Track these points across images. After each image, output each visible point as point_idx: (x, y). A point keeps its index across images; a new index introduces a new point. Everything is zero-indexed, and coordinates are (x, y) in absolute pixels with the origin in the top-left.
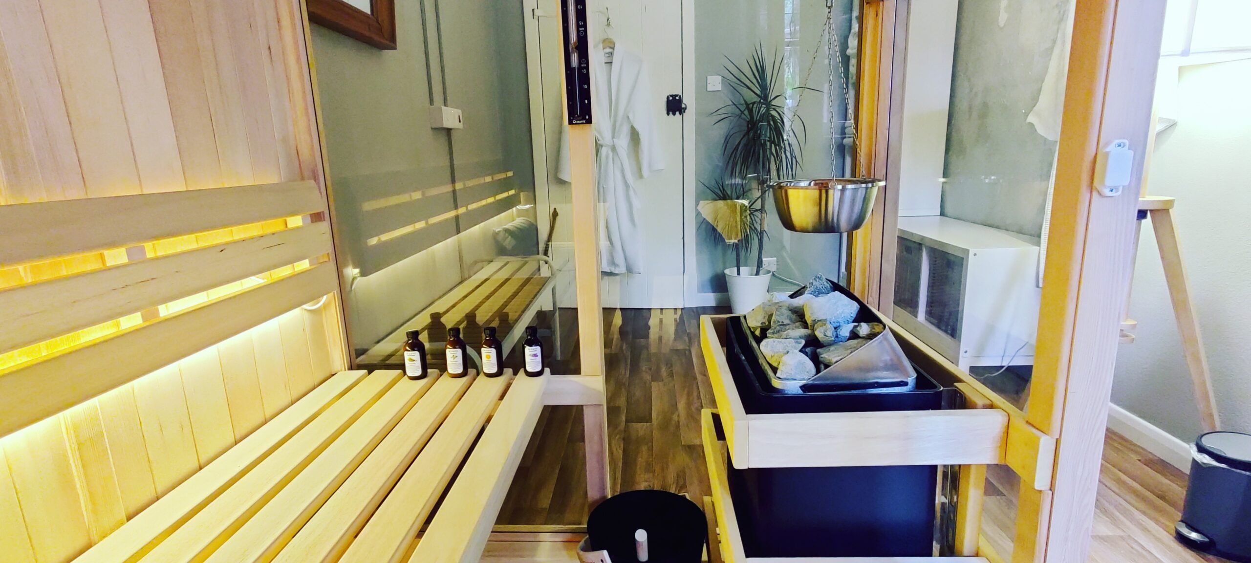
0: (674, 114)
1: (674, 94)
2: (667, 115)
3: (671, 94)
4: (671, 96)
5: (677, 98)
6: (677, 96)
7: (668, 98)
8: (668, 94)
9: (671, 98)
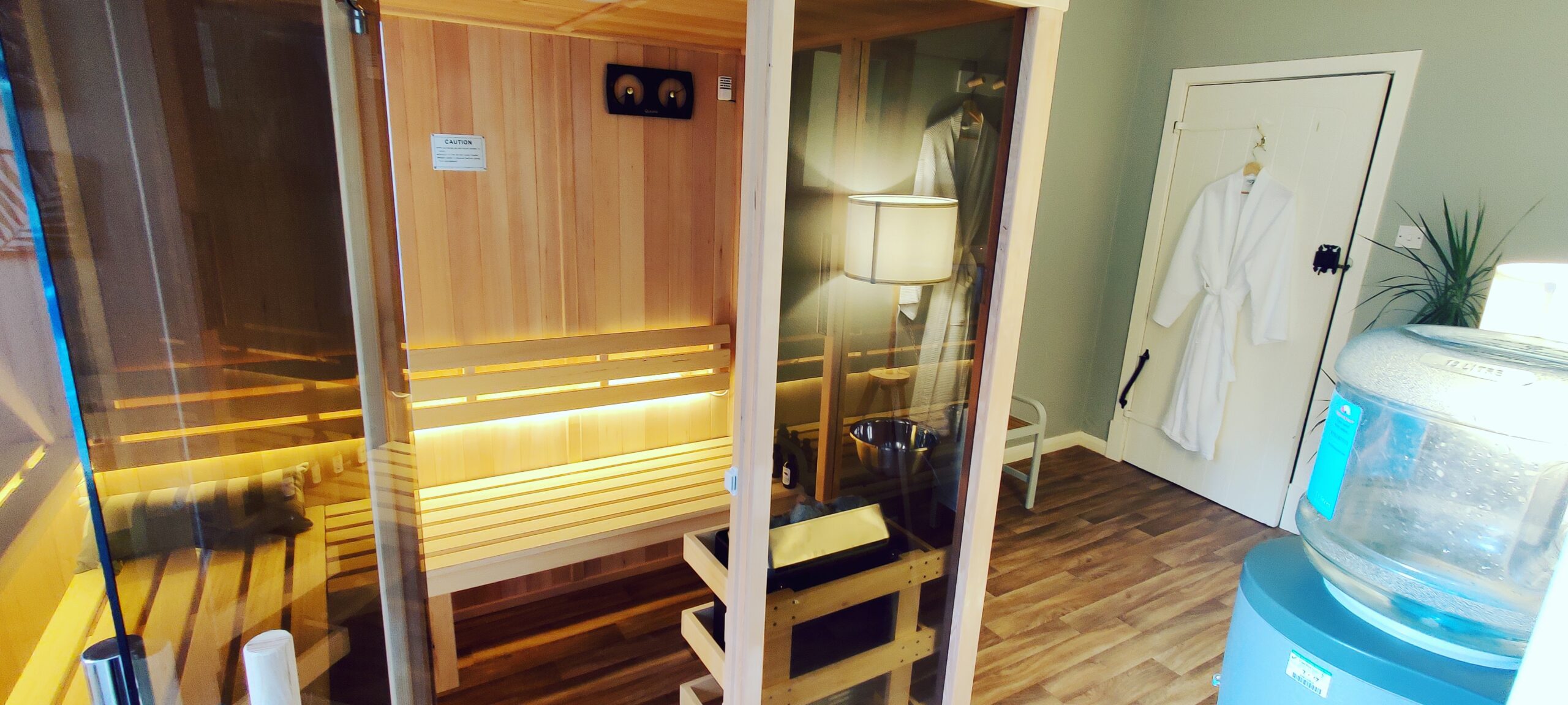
0: (1324, 271)
1: (1331, 244)
2: (1313, 270)
3: (1327, 244)
4: (1326, 246)
5: (1335, 251)
6: (1334, 247)
7: (1321, 248)
8: (1322, 244)
9: (1325, 249)
